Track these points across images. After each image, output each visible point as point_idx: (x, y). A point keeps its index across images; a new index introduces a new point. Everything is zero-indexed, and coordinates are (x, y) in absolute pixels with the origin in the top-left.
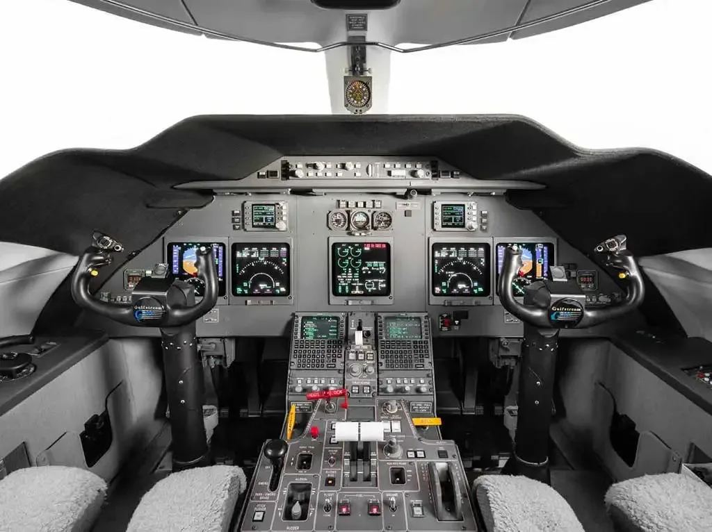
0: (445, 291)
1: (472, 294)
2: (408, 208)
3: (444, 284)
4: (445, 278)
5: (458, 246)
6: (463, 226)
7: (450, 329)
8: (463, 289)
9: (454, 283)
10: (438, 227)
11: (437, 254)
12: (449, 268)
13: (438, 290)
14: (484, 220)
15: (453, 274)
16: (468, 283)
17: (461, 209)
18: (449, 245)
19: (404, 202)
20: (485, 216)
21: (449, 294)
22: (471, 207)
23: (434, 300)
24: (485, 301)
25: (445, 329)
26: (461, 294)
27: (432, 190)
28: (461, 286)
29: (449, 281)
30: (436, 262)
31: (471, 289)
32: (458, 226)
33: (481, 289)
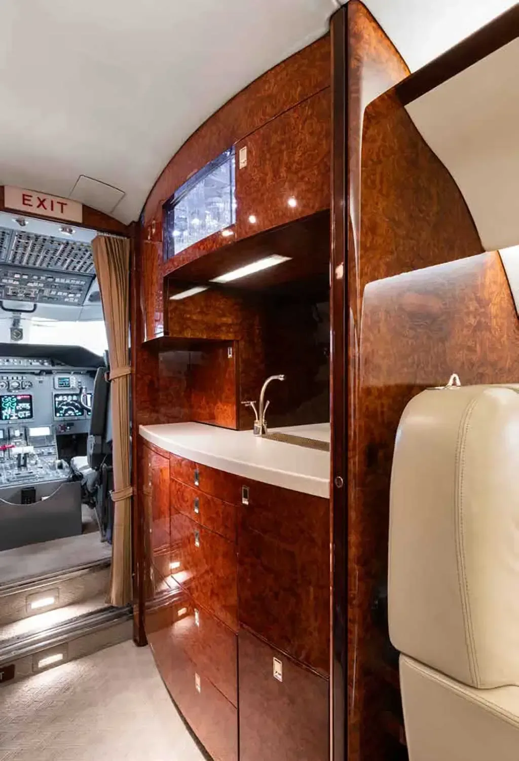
0: (62, 415)
1: (76, 415)
2: (41, 380)
3: (61, 412)
4: (62, 409)
5: (67, 395)
6: (69, 386)
7: (65, 431)
8: (71, 414)
9: (66, 411)
10: (57, 387)
11: (57, 399)
12: (64, 405)
13: (58, 415)
14: (80, 384)
15: (65, 408)
16: (73, 411)
17: (68, 380)
18: (63, 395)
19: (38, 377)
20: (79, 382)
21: (64, 416)
22: (72, 379)
23: (56, 419)
24: (82, 417)
25: (63, 431)
26: (70, 415)
27: (53, 371)
28: (70, 412)
29: (64, 410)
30: (57, 403)
31: (75, 414)
32: (67, 387)
33: (80, 413)
